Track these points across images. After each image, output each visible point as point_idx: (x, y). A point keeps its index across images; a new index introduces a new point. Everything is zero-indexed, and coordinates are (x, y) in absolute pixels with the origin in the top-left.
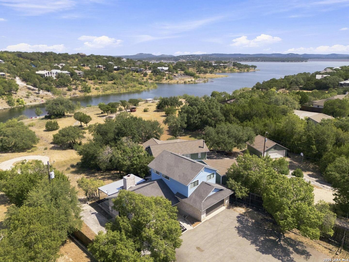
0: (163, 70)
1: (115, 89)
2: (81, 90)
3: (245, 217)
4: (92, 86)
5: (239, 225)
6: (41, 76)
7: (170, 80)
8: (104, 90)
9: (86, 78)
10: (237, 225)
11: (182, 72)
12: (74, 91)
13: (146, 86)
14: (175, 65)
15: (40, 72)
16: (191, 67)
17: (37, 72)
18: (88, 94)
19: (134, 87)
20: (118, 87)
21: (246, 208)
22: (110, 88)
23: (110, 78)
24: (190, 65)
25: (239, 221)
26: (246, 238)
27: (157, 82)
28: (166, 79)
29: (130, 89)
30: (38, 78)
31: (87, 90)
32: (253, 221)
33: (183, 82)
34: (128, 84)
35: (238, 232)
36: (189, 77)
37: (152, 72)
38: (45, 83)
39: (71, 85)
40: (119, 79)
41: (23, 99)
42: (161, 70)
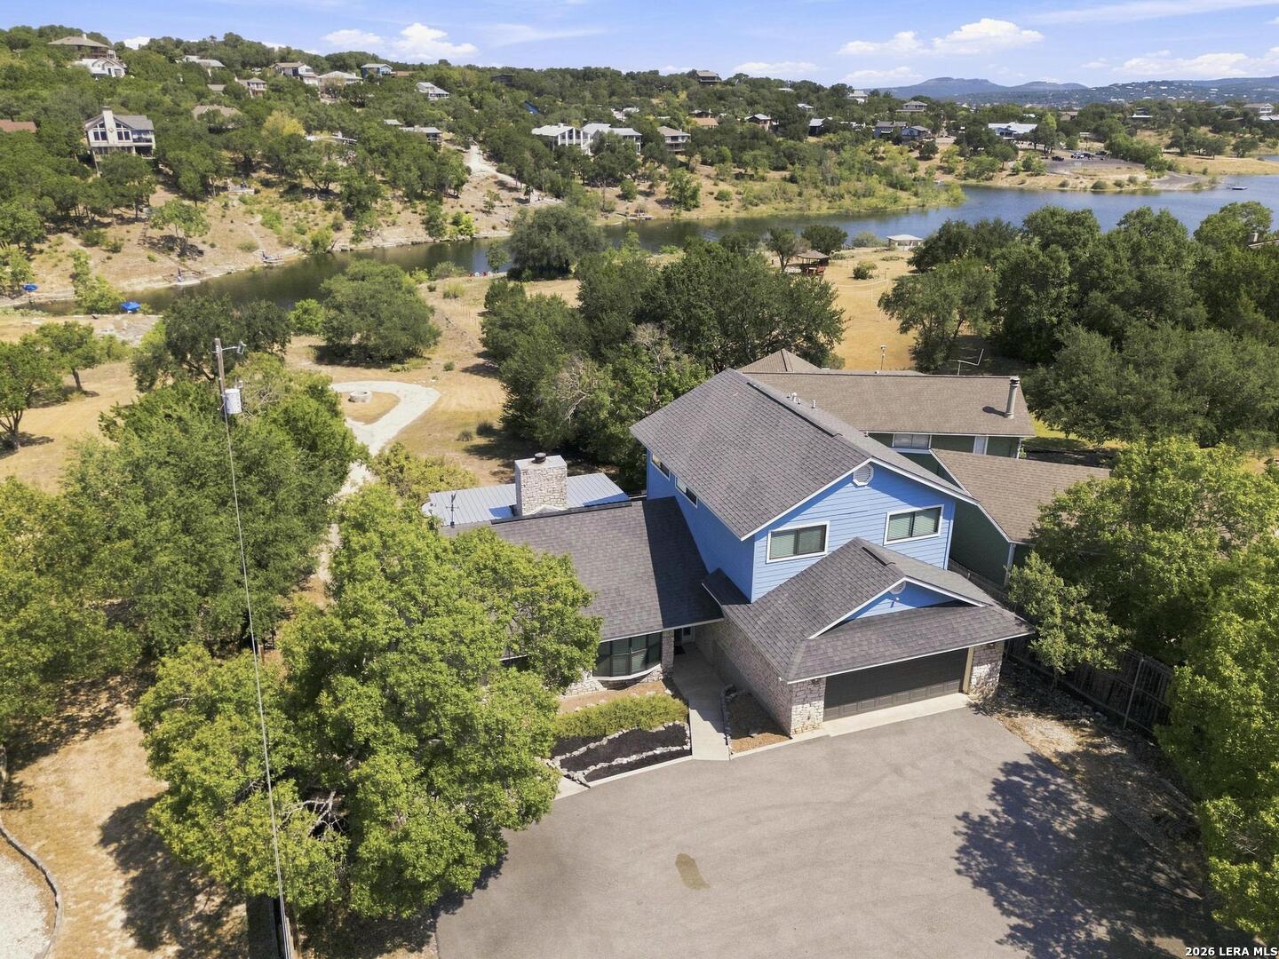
0: (1009, 133)
1: (791, 201)
2: (664, 197)
3: (1055, 776)
4: (707, 185)
5: (994, 812)
6: (546, 145)
7: (1032, 175)
8: (748, 203)
9: (691, 156)
10: (983, 805)
11: (1099, 146)
12: (640, 199)
13: (916, 194)
14: (1072, 117)
15: (548, 130)
16: (1146, 129)
17: (536, 131)
18: (685, 215)
19: (864, 196)
20: (800, 194)
21: (1091, 735)
22: (771, 195)
23: (779, 157)
24: (1146, 120)
25: (1000, 788)
26: (993, 892)
27: (972, 182)
28: (1015, 172)
29: (847, 202)
30: (533, 150)
31: (685, 198)
32: (1099, 813)
33: (1088, 183)
34: (844, 184)
35: (962, 850)
36: (1124, 166)
37: (956, 143)
38: (554, 168)
39: (634, 179)
40: (816, 164)
41: (472, 216)
42: (1002, 134)
